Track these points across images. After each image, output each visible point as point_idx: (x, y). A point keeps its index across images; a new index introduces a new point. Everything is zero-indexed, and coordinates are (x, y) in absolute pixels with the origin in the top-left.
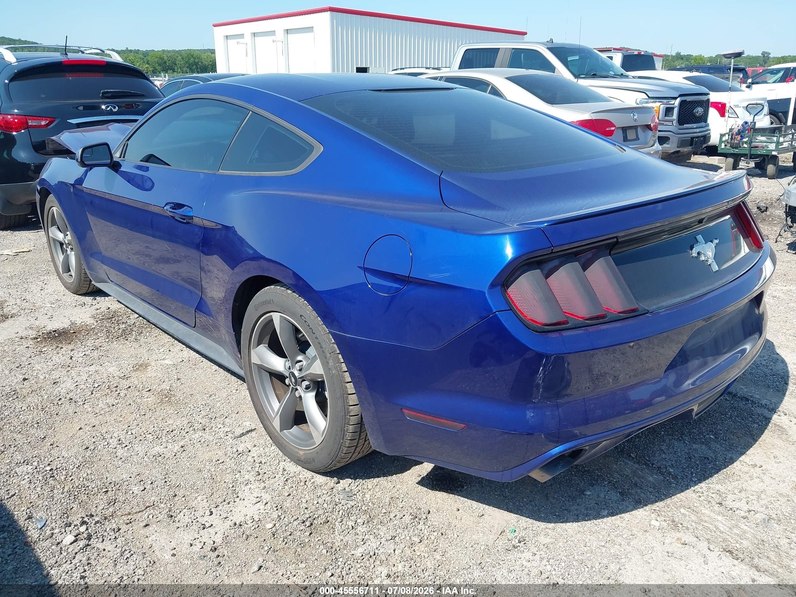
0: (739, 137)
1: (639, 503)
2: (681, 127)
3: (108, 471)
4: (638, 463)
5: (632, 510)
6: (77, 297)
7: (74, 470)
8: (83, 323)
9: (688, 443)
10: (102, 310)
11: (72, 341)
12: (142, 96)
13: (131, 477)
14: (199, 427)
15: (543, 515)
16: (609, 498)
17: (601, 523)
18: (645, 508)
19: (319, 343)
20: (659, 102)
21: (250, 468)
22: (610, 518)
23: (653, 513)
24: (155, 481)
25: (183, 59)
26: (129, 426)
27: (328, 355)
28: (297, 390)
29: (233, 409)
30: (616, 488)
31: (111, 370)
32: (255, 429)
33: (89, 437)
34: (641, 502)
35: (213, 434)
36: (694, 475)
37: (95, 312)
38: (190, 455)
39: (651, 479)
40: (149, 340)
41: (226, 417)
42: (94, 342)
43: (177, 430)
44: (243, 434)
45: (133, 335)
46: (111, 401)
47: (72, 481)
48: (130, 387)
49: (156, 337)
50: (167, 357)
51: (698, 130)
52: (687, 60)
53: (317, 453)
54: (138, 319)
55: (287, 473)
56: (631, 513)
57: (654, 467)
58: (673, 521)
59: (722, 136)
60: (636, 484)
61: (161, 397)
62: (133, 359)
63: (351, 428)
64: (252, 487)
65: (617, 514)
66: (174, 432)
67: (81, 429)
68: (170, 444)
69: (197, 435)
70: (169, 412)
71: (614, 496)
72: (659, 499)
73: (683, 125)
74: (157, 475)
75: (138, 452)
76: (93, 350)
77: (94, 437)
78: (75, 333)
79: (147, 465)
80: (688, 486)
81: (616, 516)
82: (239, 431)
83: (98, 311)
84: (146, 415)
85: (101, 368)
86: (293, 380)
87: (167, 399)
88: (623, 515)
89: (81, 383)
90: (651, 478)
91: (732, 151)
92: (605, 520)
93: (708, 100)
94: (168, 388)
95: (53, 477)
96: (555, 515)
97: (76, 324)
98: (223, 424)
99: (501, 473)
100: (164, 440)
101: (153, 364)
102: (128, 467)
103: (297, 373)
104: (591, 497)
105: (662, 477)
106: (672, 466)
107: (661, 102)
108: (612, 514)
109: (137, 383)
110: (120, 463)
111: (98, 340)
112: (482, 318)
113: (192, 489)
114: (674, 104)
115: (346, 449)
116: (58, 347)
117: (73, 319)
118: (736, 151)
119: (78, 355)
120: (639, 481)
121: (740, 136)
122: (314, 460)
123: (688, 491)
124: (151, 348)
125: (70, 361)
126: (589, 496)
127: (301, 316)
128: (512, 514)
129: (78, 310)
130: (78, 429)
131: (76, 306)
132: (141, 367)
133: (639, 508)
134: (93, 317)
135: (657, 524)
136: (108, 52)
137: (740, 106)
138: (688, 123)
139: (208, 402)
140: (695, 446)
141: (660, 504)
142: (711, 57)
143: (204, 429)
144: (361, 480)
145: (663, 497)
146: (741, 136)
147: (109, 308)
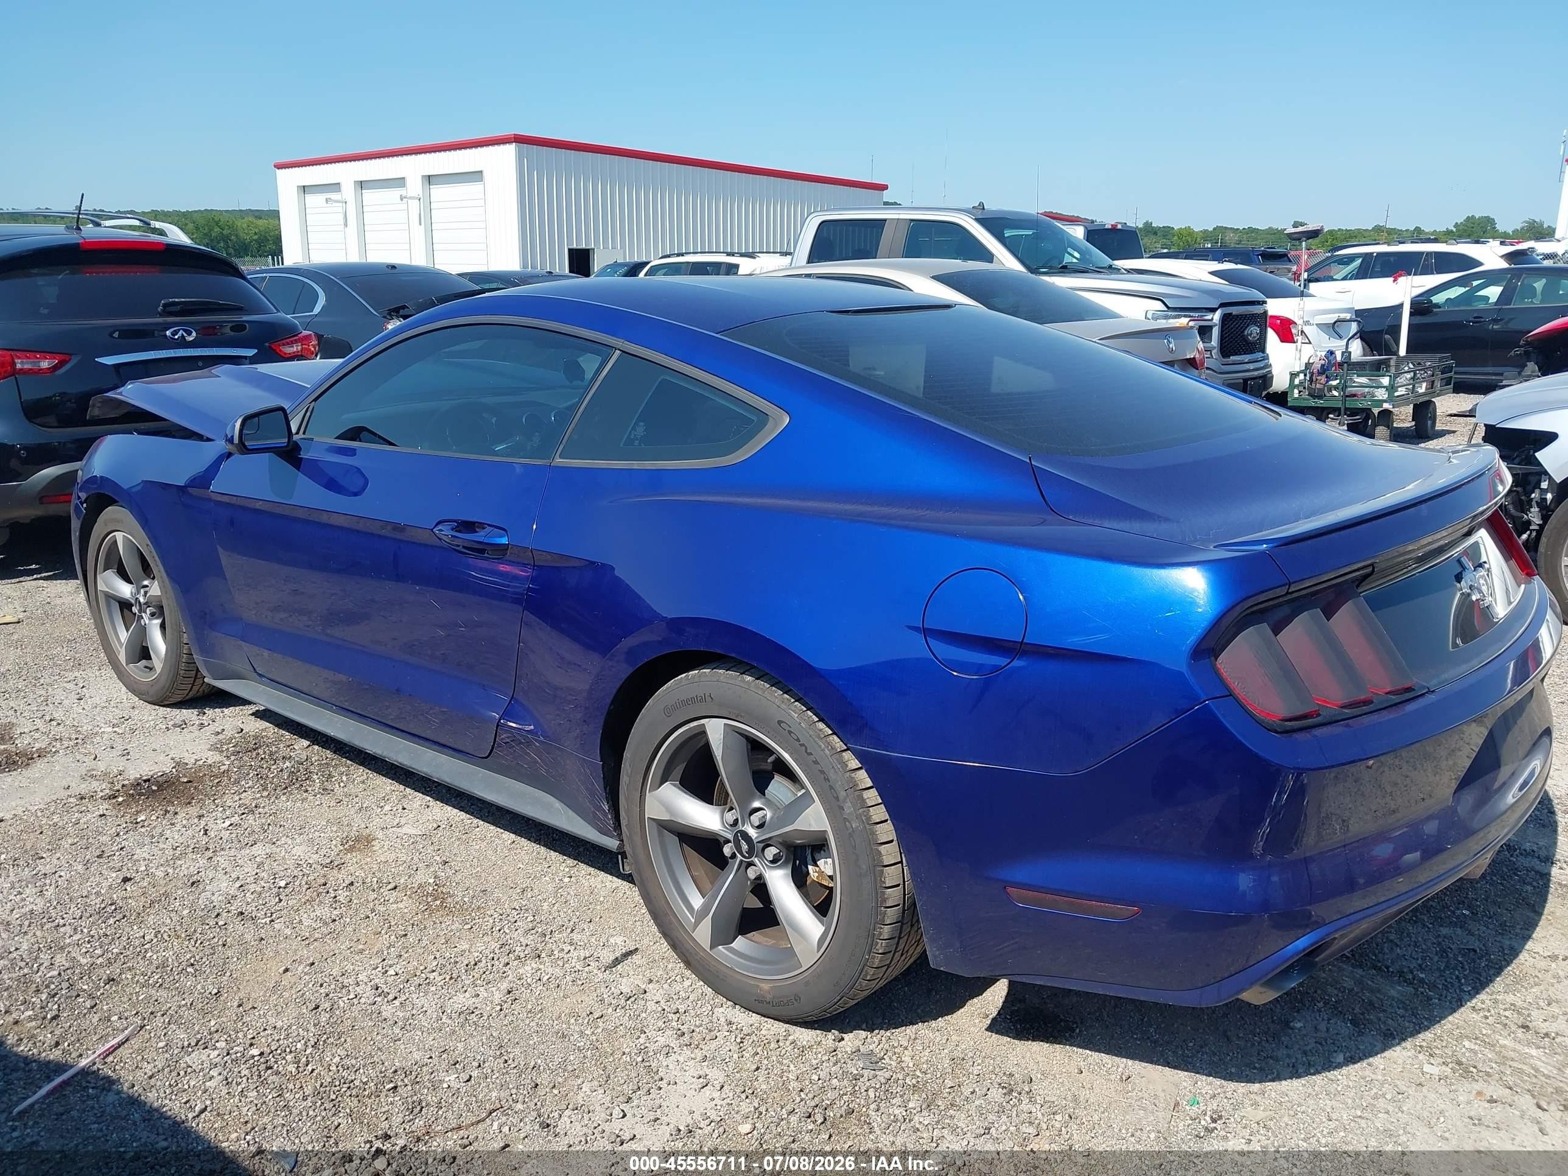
0: (1323, 379)
1: (1391, 1037)
2: (1226, 360)
3: (379, 1049)
4: (1361, 966)
5: (1383, 1050)
6: (162, 711)
7: (308, 1051)
8: (201, 763)
9: (1430, 926)
10: (228, 733)
11: (193, 798)
12: (239, 310)
13: (431, 1057)
14: (526, 952)
15: (1233, 1070)
16: (1336, 1031)
17: (1340, 1077)
18: (1404, 1044)
19: (822, 772)
20: (1185, 316)
21: (660, 1024)
22: (1352, 1066)
23: (1420, 1052)
24: (484, 1062)
25: (197, 228)
26: (384, 960)
27: (842, 794)
28: (751, 864)
29: (578, 913)
30: (1341, 1012)
31: (298, 851)
32: (637, 949)
33: (310, 985)
34: (1392, 1034)
35: (560, 963)
36: (1463, 981)
37: (214, 739)
38: (530, 1007)
39: (1393, 993)
40: (352, 789)
41: (572, 930)
42: (240, 799)
43: (484, 961)
44: (617, 962)
45: (314, 781)
46: (324, 912)
47: (314, 1074)
48: (352, 884)
49: (363, 782)
50: (403, 821)
51: (1251, 366)
52: (1164, 236)
53: (807, 983)
54: (310, 748)
55: (737, 1029)
56: (1383, 1055)
57: (1392, 972)
58: (1460, 1063)
59: (1293, 375)
60: (1371, 1003)
61: (424, 898)
62: (335, 829)
63: (886, 931)
64: (681, 1059)
65: (1360, 1059)
66: (481, 965)
67: (286, 970)
68: (482, 989)
69: (528, 968)
70: (453, 927)
71: (1345, 1029)
72: (1420, 1028)
73: (1229, 357)
74: (482, 1049)
75: (424, 1009)
76: (243, 814)
77: (321, 985)
78: (190, 782)
79: (454, 1032)
80: (1461, 1001)
81: (1361, 1062)
82: (608, 957)
83: (220, 737)
84: (409, 936)
85: (274, 849)
86: (745, 846)
87: (438, 902)
88: (1371, 1059)
89: (248, 881)
90: (1392, 991)
91: (1312, 403)
92: (1345, 1070)
93: (1266, 312)
94: (431, 881)
95: (271, 1068)
96: (1255, 1068)
97: (187, 764)
98: (571, 944)
99: (1198, 991)
100: (467, 982)
101: (380, 835)
102: (417, 1038)
103: (752, 833)
104: (1304, 1032)
105: (1411, 989)
106: (1421, 968)
107: (1190, 316)
108: (1352, 1060)
109: (363, 875)
110: (397, 1031)
111: (244, 794)
112: (1178, 713)
113: (565, 1070)
114: (1212, 319)
115: (871, 971)
116: (167, 812)
117: (176, 754)
118: (1320, 403)
119: (218, 826)
120: (1374, 998)
121: (1324, 376)
122: (797, 998)
123: (1463, 1009)
124: (365, 806)
125: (205, 839)
126: (1299, 1030)
127: (780, 722)
128: (1179, 1072)
129: (175, 735)
130: (281, 970)
131: (168, 729)
132: (361, 843)
133: (1394, 1046)
134: (214, 748)
135: (1434, 1070)
136: (157, 225)
137: (1311, 322)
138: (1236, 354)
139: (524, 903)
140: (1444, 931)
141: (1427, 1035)
142: (1206, 231)
143: (539, 956)
144: (882, 1032)
145: (1426, 1023)
146: (1327, 377)
147: (242, 730)
